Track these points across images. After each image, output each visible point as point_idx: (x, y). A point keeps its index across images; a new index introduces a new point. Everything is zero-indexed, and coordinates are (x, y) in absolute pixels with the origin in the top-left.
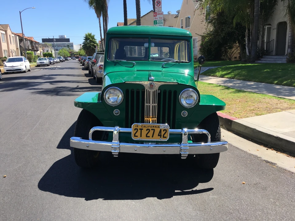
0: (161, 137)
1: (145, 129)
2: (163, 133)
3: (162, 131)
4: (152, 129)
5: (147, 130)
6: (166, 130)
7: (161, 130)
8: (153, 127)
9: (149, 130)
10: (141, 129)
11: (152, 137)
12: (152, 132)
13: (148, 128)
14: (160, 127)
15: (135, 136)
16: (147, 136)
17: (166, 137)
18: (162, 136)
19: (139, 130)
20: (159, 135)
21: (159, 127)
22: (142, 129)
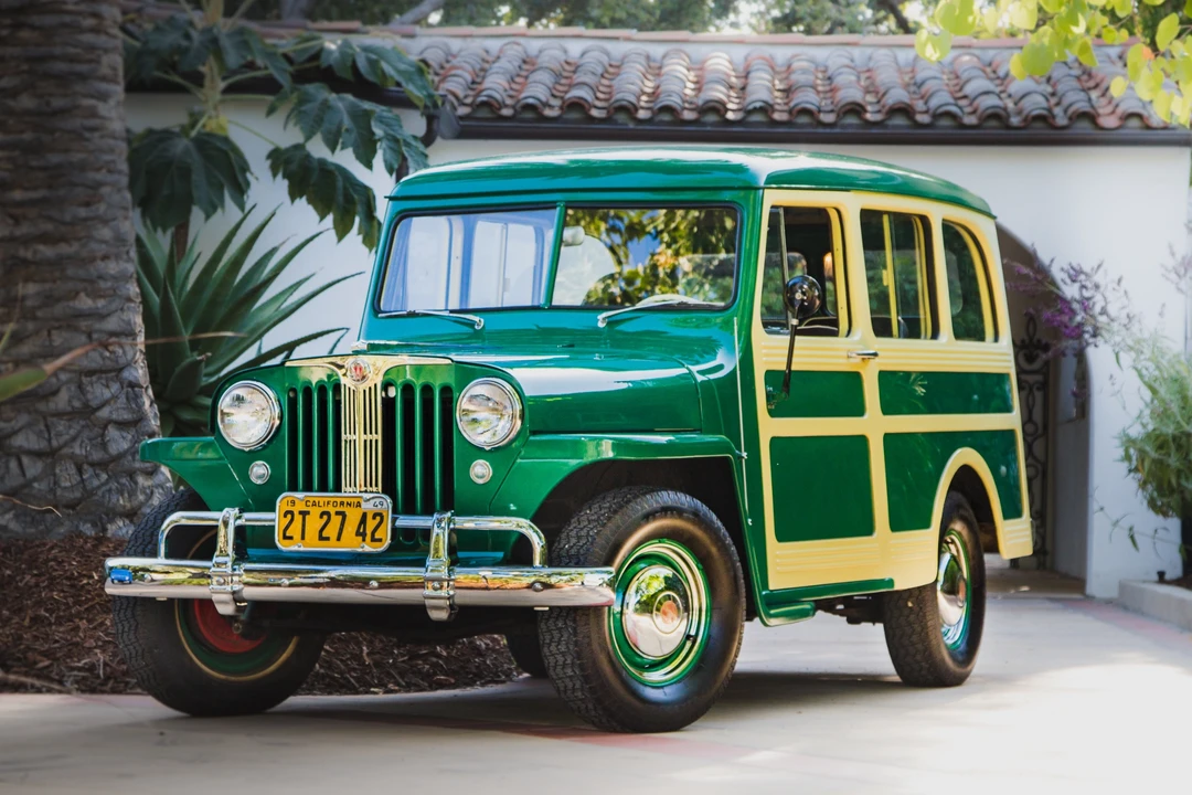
0: (364, 540)
1: (315, 512)
2: (371, 524)
3: (369, 517)
4: (337, 513)
5: (321, 517)
6: (381, 515)
7: (364, 515)
8: (342, 503)
9: (328, 514)
10: (304, 514)
11: (339, 539)
12: (336, 520)
13: (326, 509)
14: (364, 505)
15: (285, 537)
16: (321, 538)
17: (380, 540)
18: (368, 538)
19: (296, 513)
20: (358, 534)
21: (359, 505)
22: (308, 513)
